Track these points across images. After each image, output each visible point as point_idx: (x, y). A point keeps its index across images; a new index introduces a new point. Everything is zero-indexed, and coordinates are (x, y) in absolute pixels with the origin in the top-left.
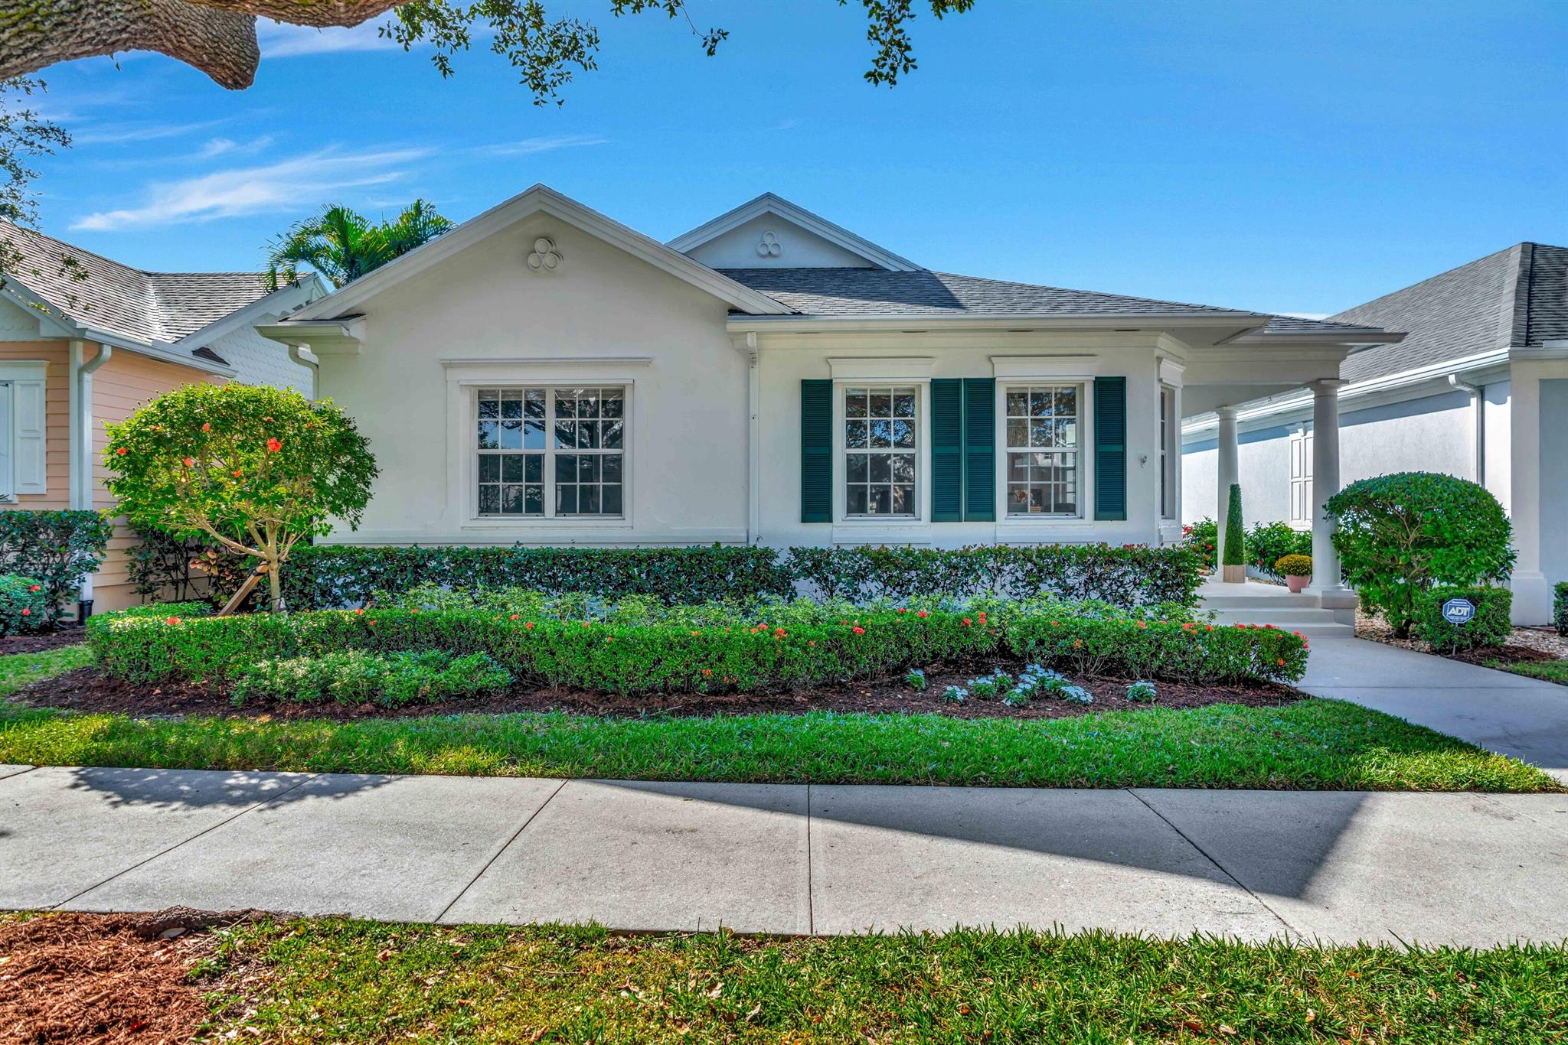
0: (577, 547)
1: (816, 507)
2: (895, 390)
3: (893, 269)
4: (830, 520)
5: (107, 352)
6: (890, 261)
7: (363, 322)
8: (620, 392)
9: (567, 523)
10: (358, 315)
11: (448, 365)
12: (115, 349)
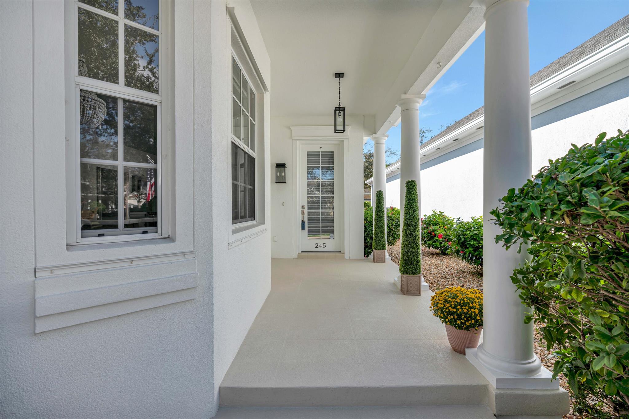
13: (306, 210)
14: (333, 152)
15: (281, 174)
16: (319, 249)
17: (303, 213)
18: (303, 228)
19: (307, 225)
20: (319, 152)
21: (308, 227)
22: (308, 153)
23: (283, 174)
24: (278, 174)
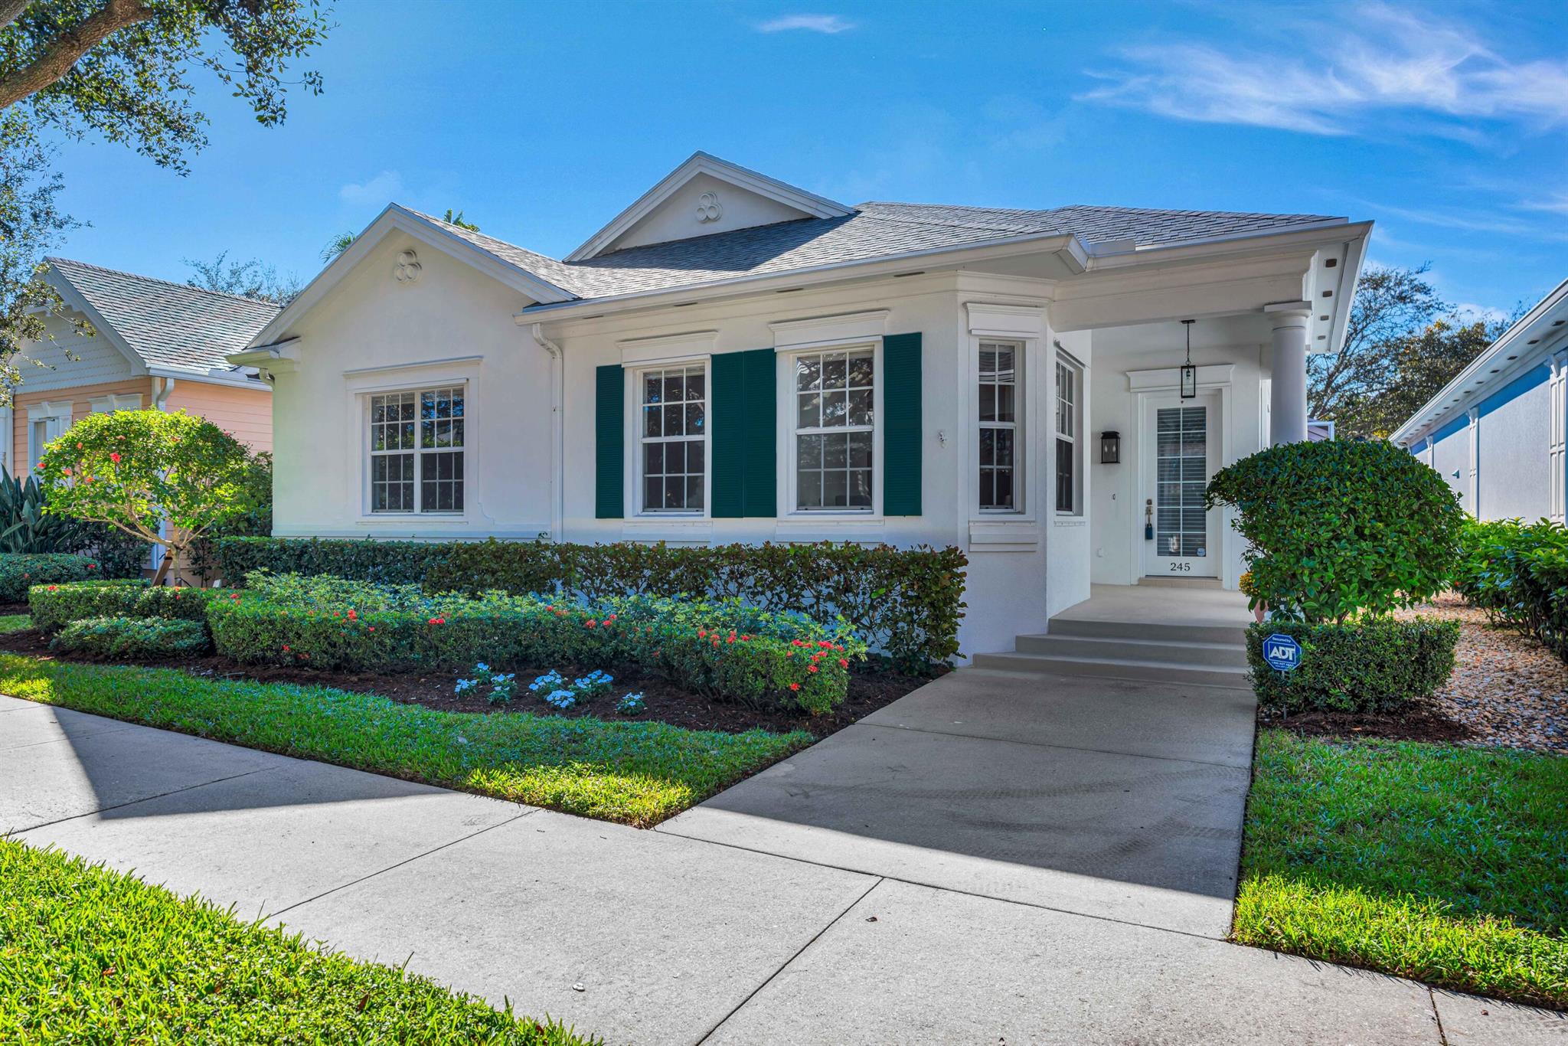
0: (415, 541)
1: (609, 504)
2: (688, 370)
3: (824, 217)
4: (622, 516)
5: (171, 383)
6: (820, 207)
7: (299, 344)
8: (460, 392)
9: (430, 519)
10: (294, 338)
11: (349, 375)
12: (177, 380)
13: (1155, 507)
14: (1205, 408)
15: (1110, 448)
16: (1178, 573)
17: (1149, 512)
18: (1149, 535)
19: (1155, 532)
20: (1179, 410)
21: (1159, 535)
22: (1159, 411)
23: (1114, 449)
24: (1106, 449)
